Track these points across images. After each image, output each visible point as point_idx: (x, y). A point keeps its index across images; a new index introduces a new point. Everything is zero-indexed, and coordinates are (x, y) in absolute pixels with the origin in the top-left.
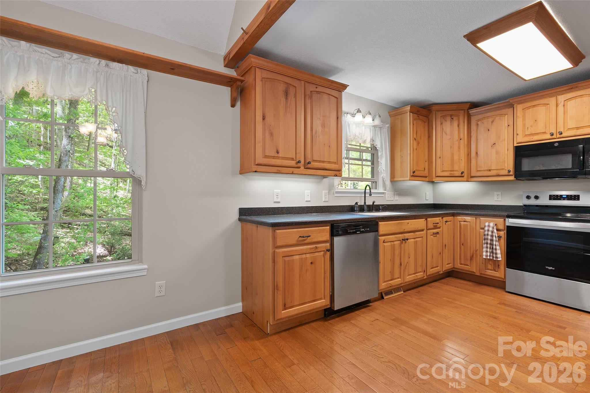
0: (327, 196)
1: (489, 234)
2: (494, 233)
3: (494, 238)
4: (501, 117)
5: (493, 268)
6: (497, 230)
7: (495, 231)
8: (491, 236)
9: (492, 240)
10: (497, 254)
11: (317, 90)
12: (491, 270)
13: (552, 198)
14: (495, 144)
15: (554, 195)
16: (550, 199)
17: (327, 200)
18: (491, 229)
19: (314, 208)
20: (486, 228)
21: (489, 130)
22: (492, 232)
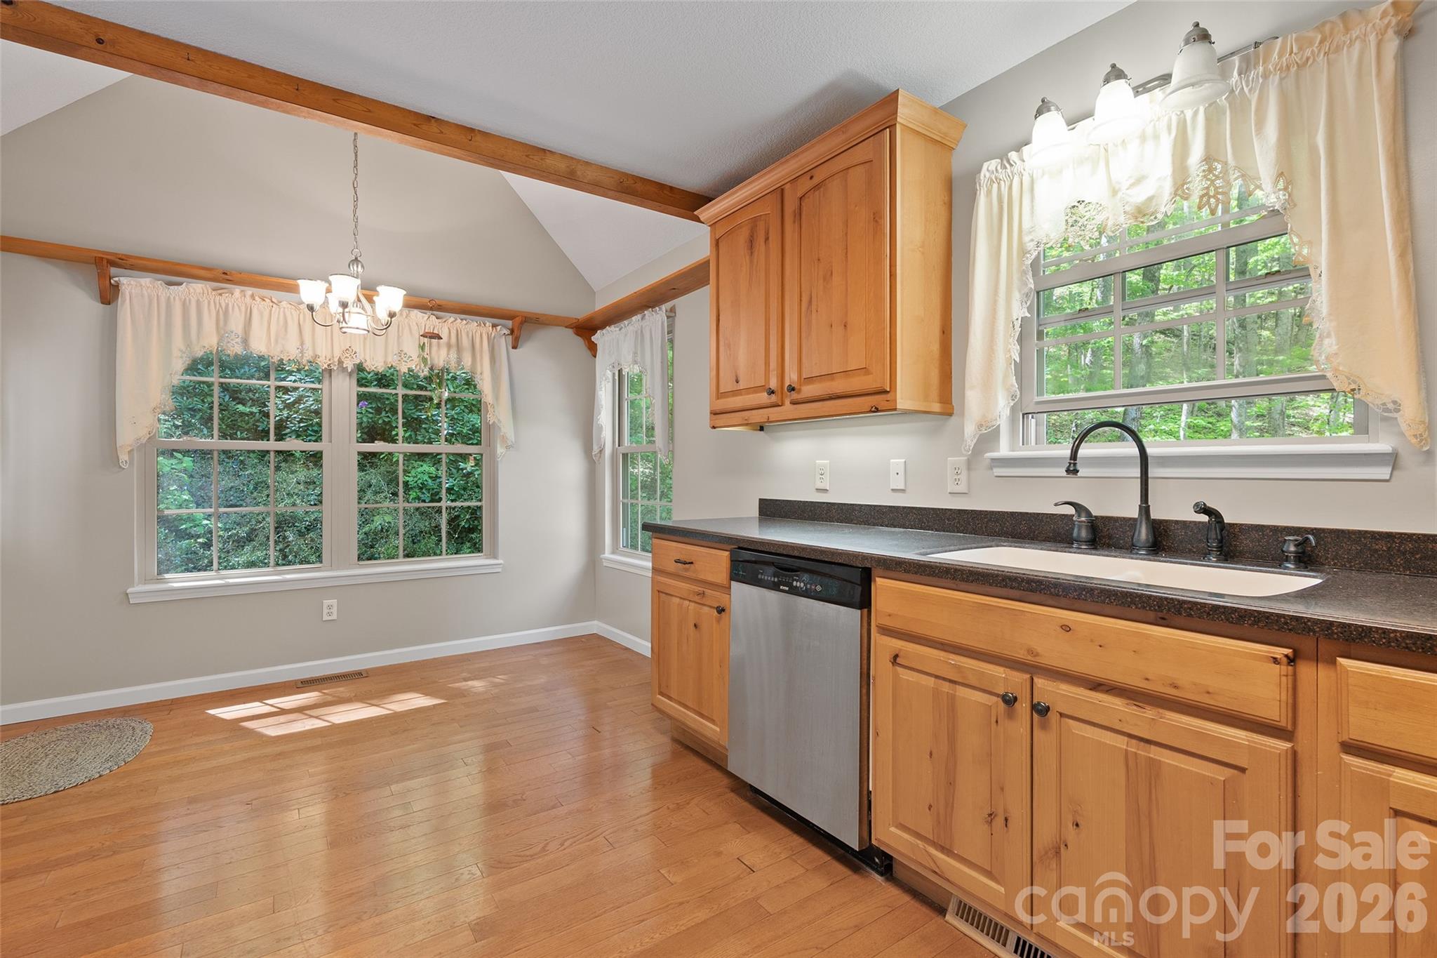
0: (963, 477)
11: (816, 181)
17: (962, 488)
19: (912, 512)
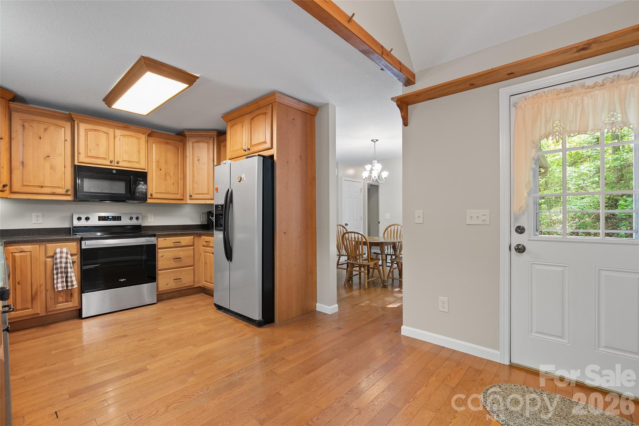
1: (63, 261)
2: (68, 259)
3: (69, 265)
4: (57, 128)
5: (66, 299)
6: (72, 255)
7: (69, 256)
8: (65, 264)
9: (66, 268)
10: (73, 282)
12: (63, 302)
13: (101, 219)
14: (49, 156)
15: (102, 217)
16: (99, 220)
18: (64, 255)
20: (58, 256)
21: (40, 138)
22: (67, 258)
